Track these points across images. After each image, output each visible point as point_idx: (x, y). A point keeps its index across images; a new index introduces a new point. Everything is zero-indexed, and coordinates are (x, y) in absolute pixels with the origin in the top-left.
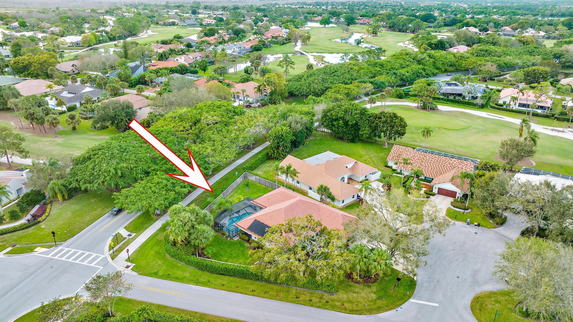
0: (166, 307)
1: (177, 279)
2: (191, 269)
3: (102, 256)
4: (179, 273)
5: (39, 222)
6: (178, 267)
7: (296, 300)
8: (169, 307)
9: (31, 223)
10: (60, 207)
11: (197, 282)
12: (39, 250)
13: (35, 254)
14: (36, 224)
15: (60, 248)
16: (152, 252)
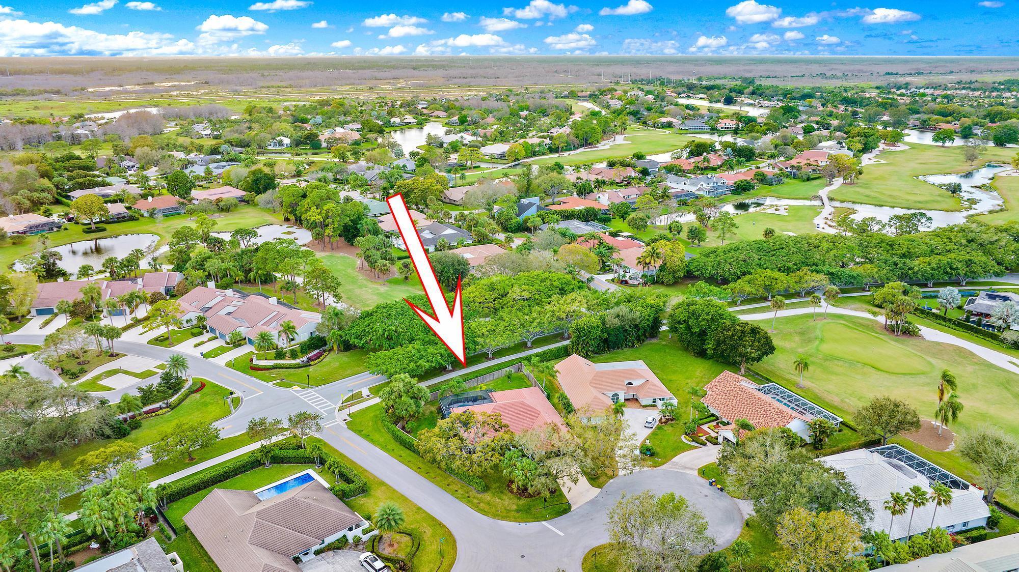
0: (345, 456)
1: (372, 441)
2: (388, 437)
3: (334, 406)
4: (377, 436)
5: (310, 365)
6: (380, 431)
7: (446, 487)
8: (347, 458)
9: (305, 364)
10: (335, 356)
11: (384, 448)
12: (296, 388)
13: (290, 390)
14: (307, 366)
15: (310, 390)
16: (372, 415)
